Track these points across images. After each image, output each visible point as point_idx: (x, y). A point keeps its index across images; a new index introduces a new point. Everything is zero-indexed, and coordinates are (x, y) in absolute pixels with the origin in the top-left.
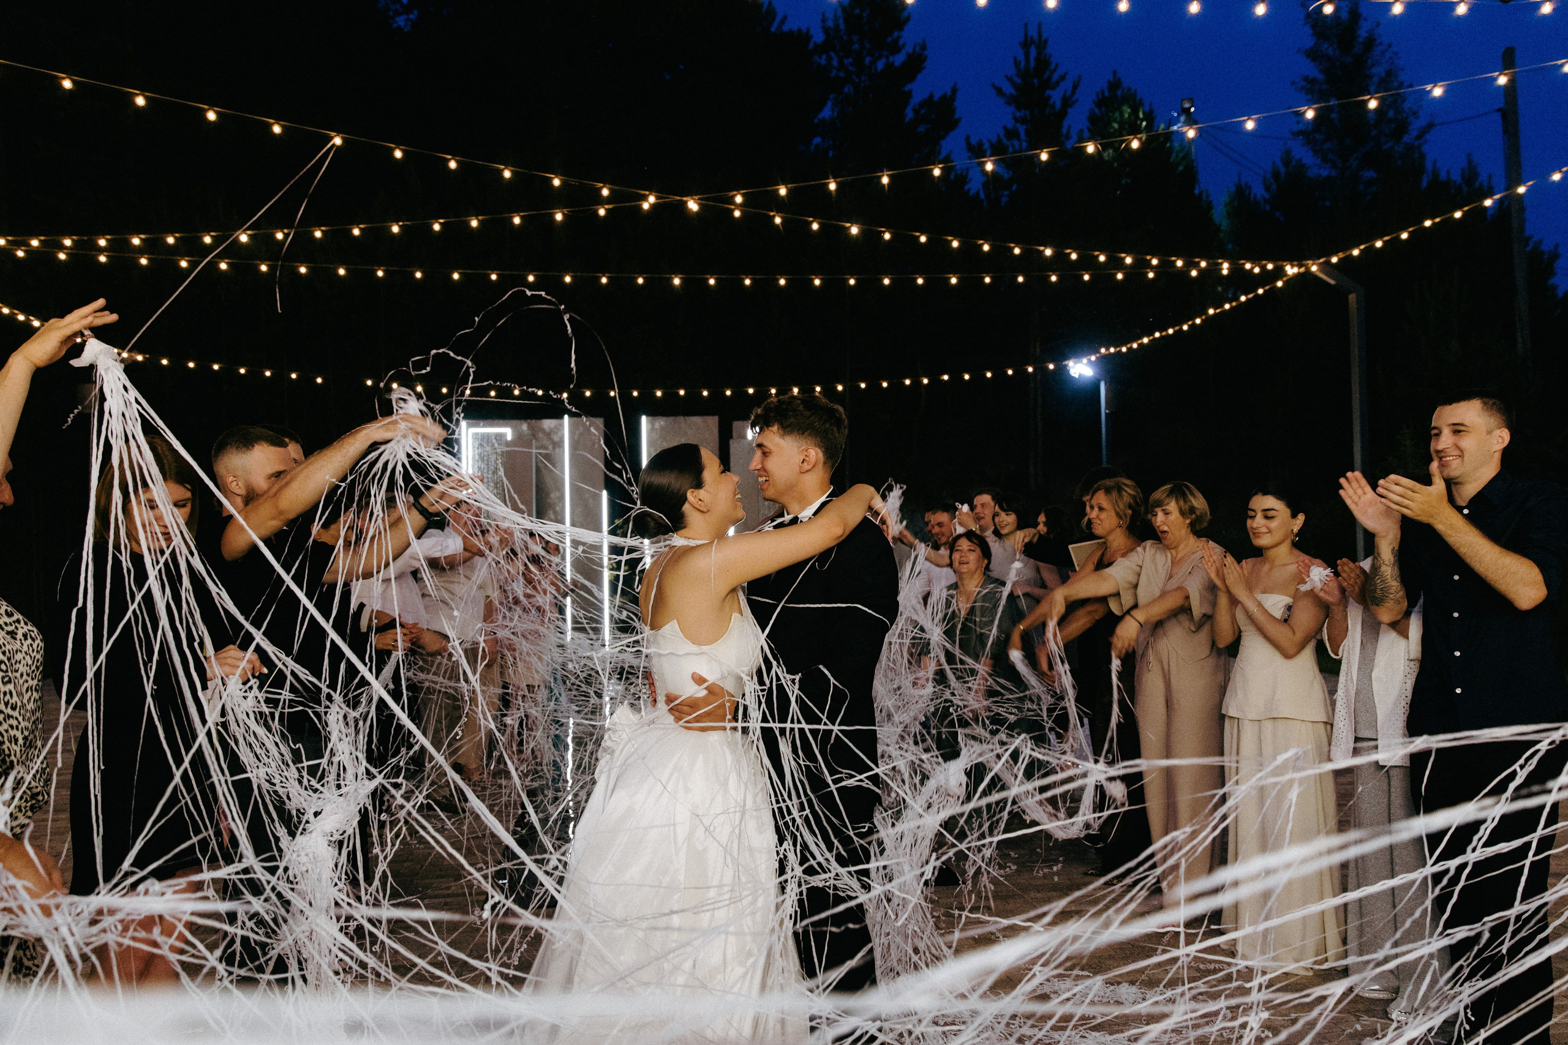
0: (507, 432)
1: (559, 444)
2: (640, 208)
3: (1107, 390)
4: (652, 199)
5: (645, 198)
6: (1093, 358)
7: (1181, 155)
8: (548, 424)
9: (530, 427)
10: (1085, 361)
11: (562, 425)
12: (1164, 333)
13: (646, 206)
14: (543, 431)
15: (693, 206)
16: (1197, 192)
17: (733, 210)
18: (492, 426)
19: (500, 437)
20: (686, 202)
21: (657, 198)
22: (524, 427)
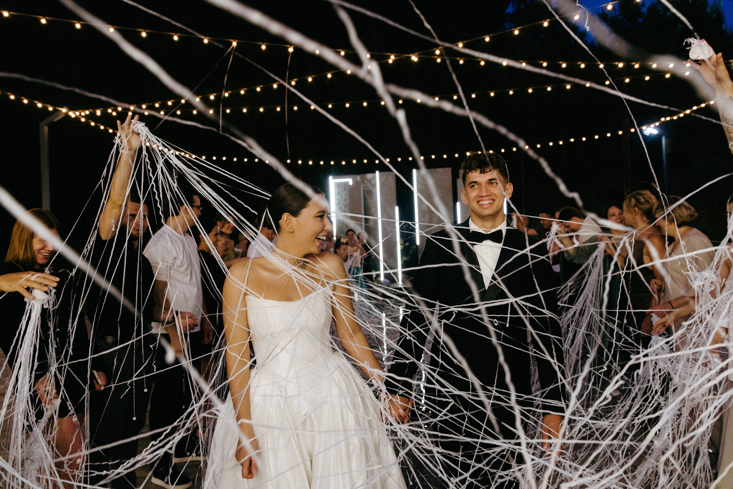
0: (349, 181)
1: (374, 185)
2: (387, 62)
3: (666, 141)
4: (393, 57)
5: (389, 57)
6: (657, 124)
7: (714, 8)
8: (369, 176)
9: (361, 178)
10: (652, 126)
11: (375, 177)
12: (699, 107)
13: (390, 61)
14: (367, 179)
15: (414, 58)
16: (724, 27)
17: (436, 59)
18: (343, 178)
19: (346, 183)
20: (410, 57)
21: (396, 56)
22: (358, 178)
